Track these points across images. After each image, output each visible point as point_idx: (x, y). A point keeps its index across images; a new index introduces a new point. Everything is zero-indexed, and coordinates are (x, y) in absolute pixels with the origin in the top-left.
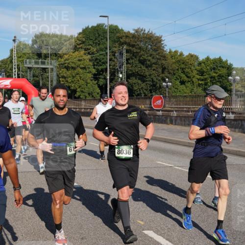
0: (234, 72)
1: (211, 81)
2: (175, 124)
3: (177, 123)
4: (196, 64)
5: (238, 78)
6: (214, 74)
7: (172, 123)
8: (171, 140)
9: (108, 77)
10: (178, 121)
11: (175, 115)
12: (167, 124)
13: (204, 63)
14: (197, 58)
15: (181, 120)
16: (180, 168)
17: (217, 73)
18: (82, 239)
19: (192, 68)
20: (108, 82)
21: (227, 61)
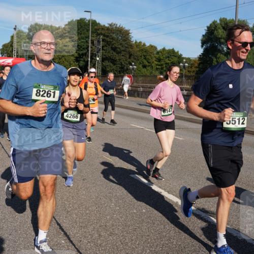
0: (184, 60)
1: (166, 66)
2: (141, 97)
3: (142, 96)
4: (155, 52)
5: (186, 64)
6: (169, 61)
7: (138, 96)
8: (139, 109)
9: (89, 59)
10: (144, 95)
11: (142, 90)
12: (135, 97)
13: (161, 52)
14: (156, 48)
15: (146, 95)
16: (149, 130)
17: (170, 61)
18: (83, 180)
19: (152, 55)
20: (89, 63)
21: (178, 52)
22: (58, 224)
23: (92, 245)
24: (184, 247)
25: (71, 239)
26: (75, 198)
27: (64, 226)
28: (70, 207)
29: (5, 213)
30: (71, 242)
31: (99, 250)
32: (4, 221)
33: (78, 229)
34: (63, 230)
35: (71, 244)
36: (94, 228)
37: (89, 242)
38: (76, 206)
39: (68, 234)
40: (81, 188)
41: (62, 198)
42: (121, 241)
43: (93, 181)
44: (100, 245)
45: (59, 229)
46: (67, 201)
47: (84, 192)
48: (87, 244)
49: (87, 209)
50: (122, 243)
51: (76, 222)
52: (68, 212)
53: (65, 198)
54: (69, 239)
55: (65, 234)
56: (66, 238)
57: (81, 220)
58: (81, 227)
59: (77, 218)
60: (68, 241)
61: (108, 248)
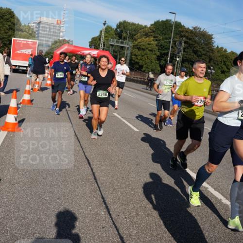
22: (103, 198)
23: (128, 221)
24: (215, 240)
25: (111, 213)
26: (125, 178)
27: (108, 200)
28: (118, 186)
29: (59, 180)
30: (110, 215)
31: (133, 226)
32: (56, 187)
33: (120, 205)
34: (105, 203)
35: (109, 216)
36: (134, 207)
37: (126, 218)
38: (123, 186)
39: (109, 207)
40: (132, 171)
41: (112, 177)
42: (155, 223)
43: (146, 168)
44: (135, 223)
45: (102, 202)
46: (117, 180)
47: (134, 175)
48: (124, 219)
49: (132, 190)
50: (156, 225)
51: (119, 199)
52: (115, 189)
53: (115, 177)
54: (109, 212)
55: (107, 207)
56: (106, 210)
57: (124, 199)
58: (123, 204)
59: (121, 196)
60: (107, 213)
61: (142, 226)
